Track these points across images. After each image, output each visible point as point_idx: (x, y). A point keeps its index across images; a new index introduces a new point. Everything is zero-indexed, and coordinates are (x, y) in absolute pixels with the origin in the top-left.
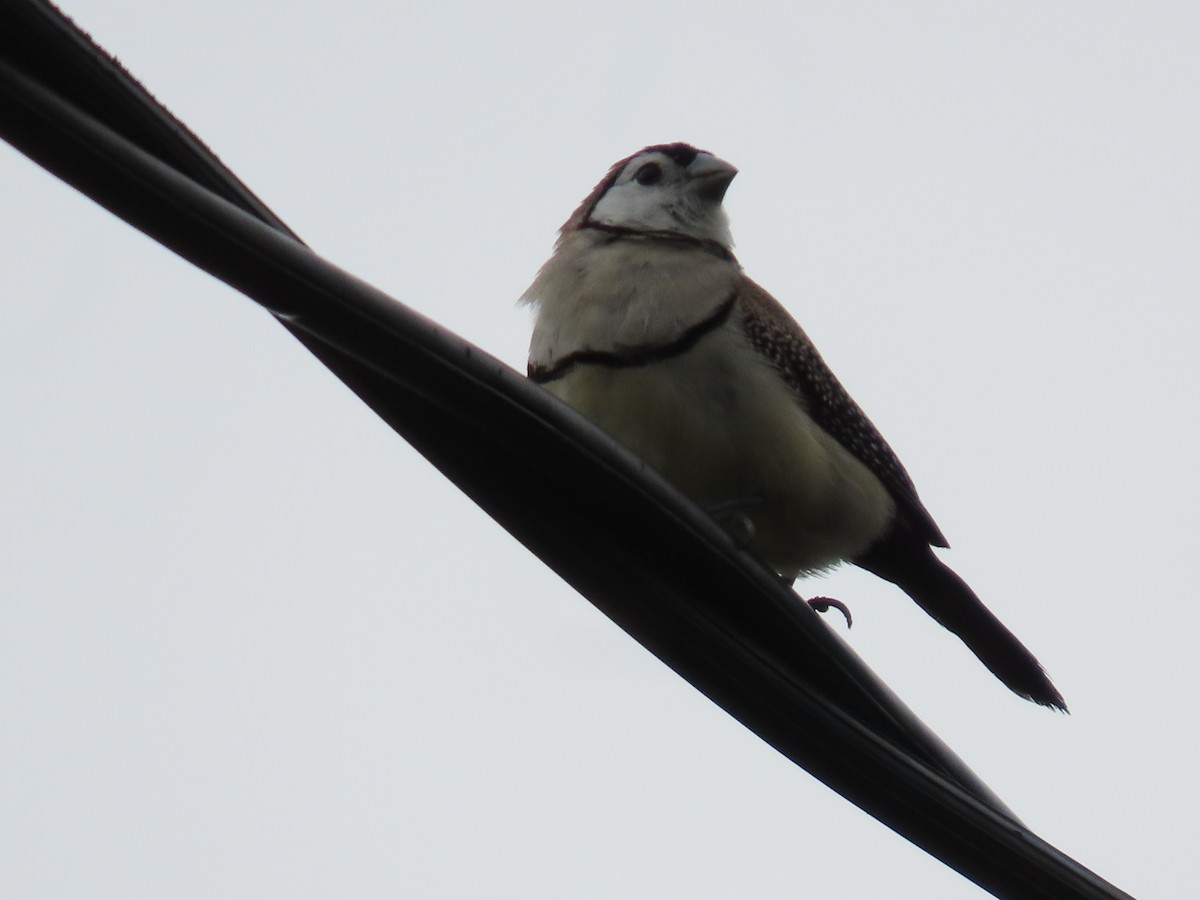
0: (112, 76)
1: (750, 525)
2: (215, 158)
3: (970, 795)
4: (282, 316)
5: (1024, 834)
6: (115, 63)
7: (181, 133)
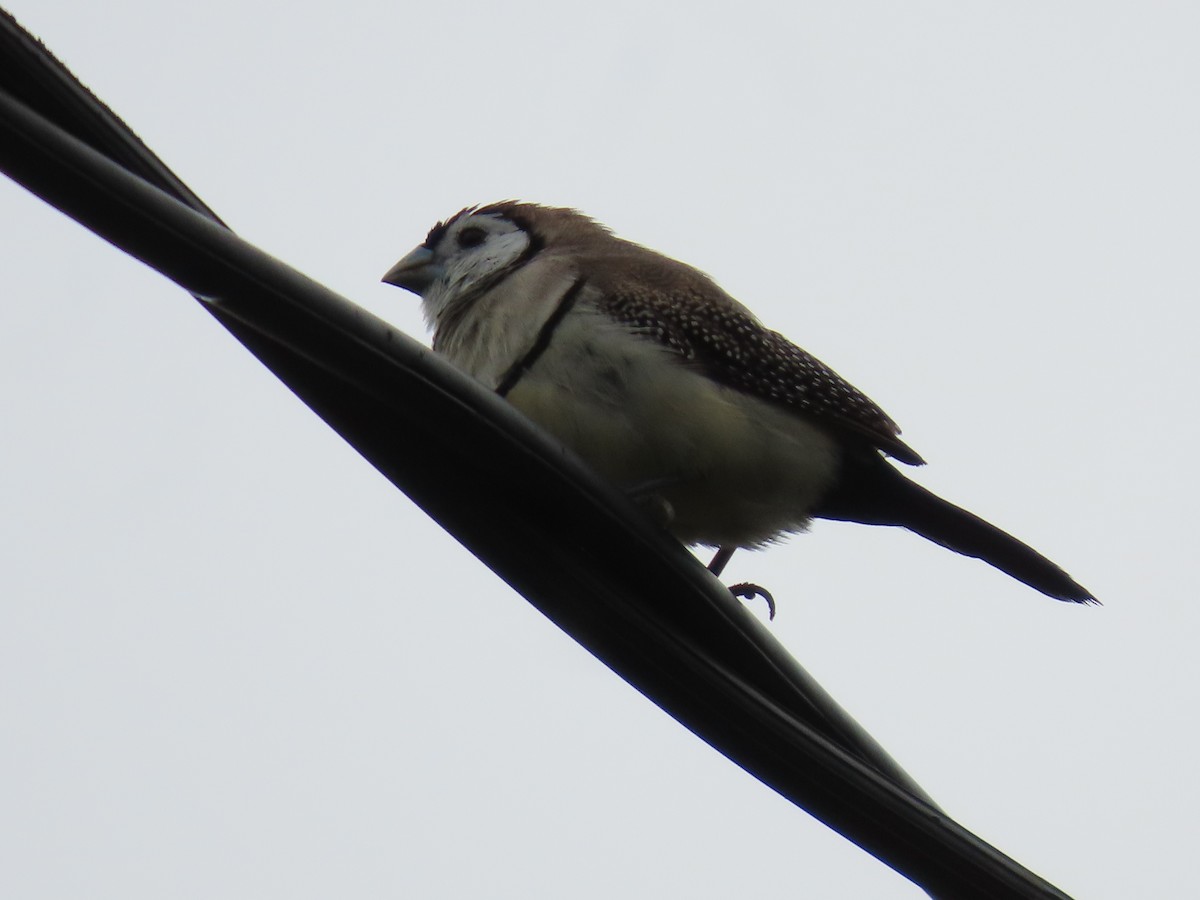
0: (36, 58)
1: (669, 509)
2: (138, 140)
3: (888, 780)
4: (203, 298)
5: (942, 820)
6: (39, 45)
7: (105, 115)
